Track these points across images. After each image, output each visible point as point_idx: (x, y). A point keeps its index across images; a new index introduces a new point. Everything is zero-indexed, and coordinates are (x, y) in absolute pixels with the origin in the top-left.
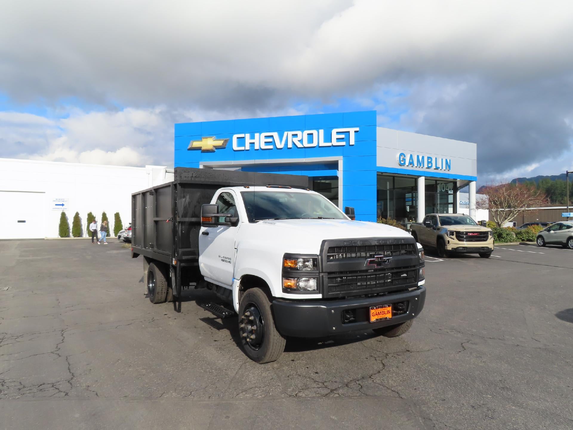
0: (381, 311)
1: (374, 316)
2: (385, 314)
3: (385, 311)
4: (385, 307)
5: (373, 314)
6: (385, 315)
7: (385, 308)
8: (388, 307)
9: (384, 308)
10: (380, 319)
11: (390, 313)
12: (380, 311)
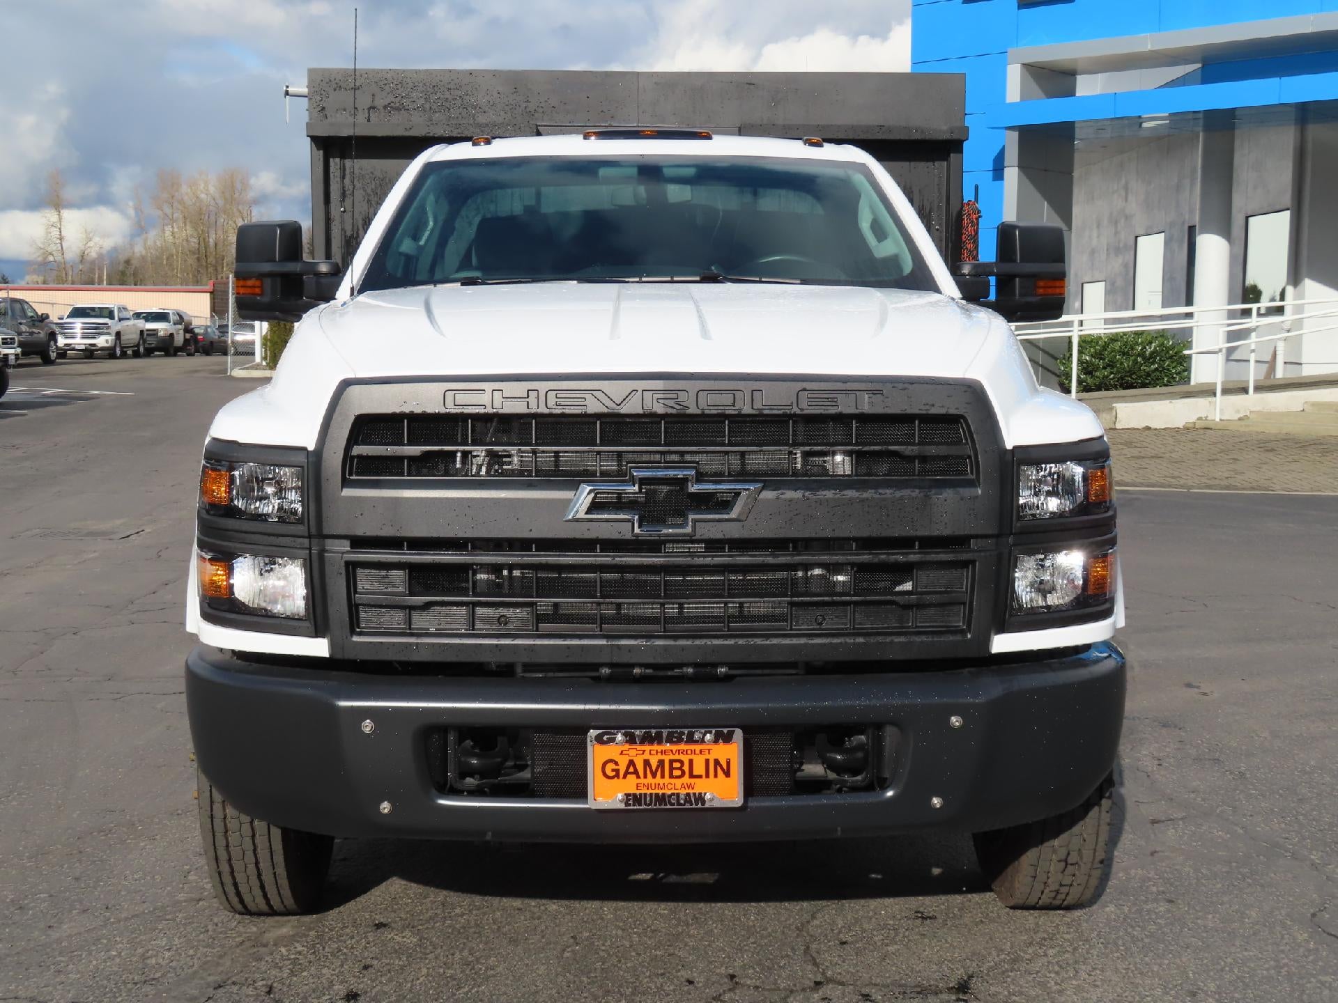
0: (667, 758)
1: (617, 776)
2: (692, 776)
3: (691, 762)
4: (691, 740)
5: (610, 766)
6: (693, 781)
7: (692, 747)
8: (716, 742)
9: (682, 747)
10: (661, 799)
11: (727, 774)
12: (660, 757)
